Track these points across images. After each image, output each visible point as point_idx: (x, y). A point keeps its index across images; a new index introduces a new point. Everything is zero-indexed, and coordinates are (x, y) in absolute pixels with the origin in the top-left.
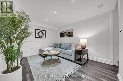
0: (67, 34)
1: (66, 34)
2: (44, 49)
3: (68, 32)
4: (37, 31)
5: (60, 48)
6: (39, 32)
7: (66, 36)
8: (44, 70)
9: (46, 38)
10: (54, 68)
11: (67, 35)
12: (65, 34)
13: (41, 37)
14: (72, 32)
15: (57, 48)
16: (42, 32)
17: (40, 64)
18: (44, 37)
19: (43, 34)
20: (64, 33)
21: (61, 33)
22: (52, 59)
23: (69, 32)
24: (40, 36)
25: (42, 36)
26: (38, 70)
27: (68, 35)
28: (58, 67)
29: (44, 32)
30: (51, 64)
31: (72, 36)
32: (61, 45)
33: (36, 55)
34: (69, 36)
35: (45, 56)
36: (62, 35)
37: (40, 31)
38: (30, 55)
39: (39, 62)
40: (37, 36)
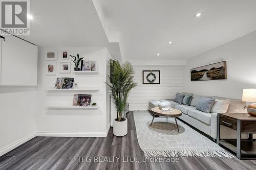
0: (207, 74)
1: (205, 74)
2: (155, 103)
3: (211, 69)
4: (146, 74)
5: (189, 104)
6: (149, 75)
7: (206, 78)
8: (151, 133)
9: (159, 83)
10: (165, 136)
11: (208, 76)
12: (202, 73)
13: (151, 82)
14: (223, 69)
15: (182, 104)
16: (153, 74)
17: (147, 124)
18: (157, 81)
19: (155, 77)
20: (200, 71)
21: (193, 72)
22: (167, 123)
23: (213, 69)
24: (149, 81)
25: (153, 81)
26: (144, 130)
27: (212, 75)
28: (173, 137)
29: (157, 74)
30: (163, 128)
31: (223, 77)
32: (191, 98)
33: (145, 111)
34: (214, 78)
35: (156, 115)
36: (196, 76)
37: (150, 72)
38: (136, 110)
39: (146, 122)
40: (146, 81)
